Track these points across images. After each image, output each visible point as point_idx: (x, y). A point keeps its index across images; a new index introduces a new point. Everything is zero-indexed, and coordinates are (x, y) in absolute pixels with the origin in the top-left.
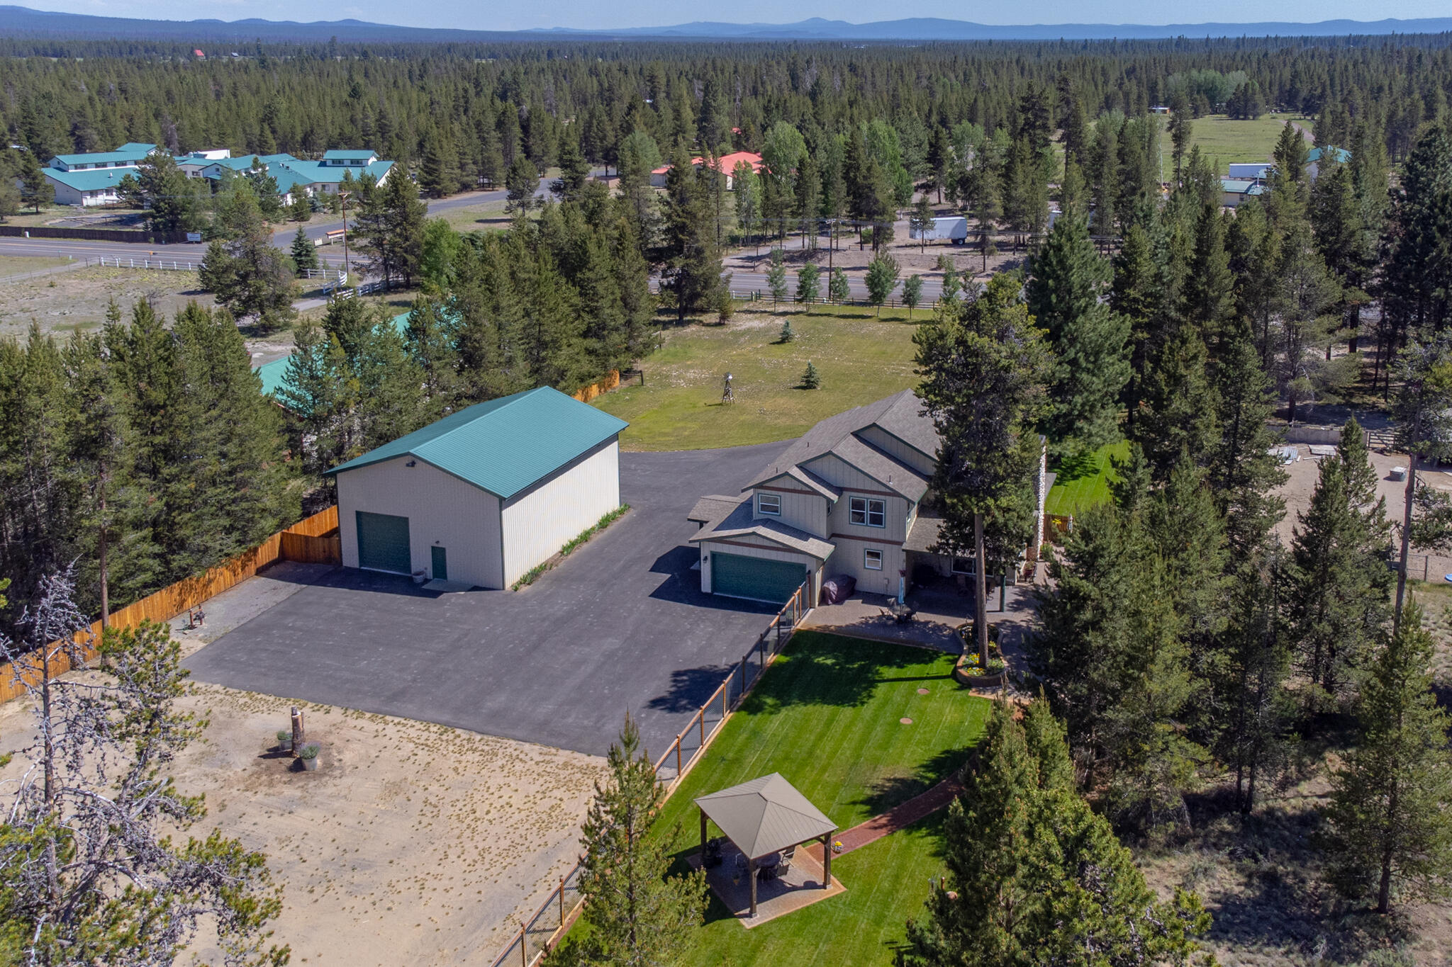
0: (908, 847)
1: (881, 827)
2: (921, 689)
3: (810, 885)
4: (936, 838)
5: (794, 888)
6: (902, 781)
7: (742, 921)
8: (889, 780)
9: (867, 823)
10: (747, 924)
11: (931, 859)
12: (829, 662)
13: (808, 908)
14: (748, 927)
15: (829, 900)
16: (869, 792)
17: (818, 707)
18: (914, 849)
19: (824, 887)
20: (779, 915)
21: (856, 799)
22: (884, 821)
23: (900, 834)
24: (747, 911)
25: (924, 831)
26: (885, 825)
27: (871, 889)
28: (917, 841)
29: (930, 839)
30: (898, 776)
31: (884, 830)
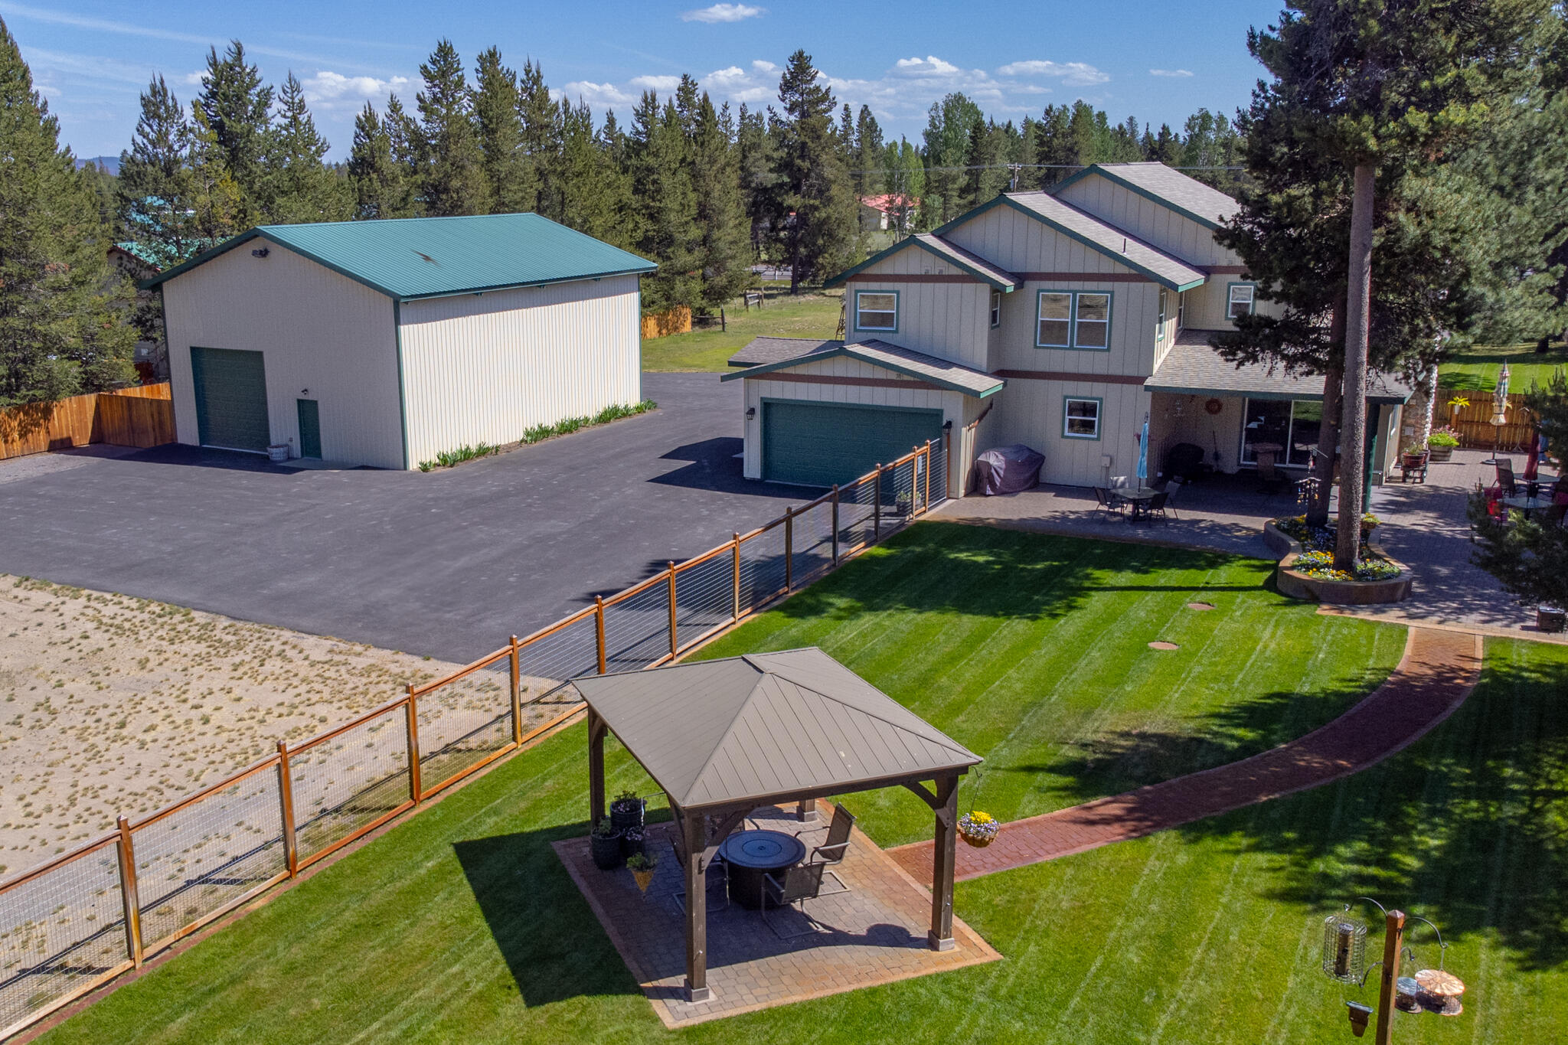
0: (1196, 871)
1: (1106, 821)
2: (1194, 604)
3: (887, 936)
4: (1281, 859)
5: (838, 938)
6: (1162, 739)
7: (657, 1006)
8: (1125, 735)
9: (1068, 810)
10: (671, 1014)
11: (1274, 907)
12: (981, 559)
13: (873, 992)
14: (670, 1022)
15: (945, 979)
16: (1071, 753)
17: (951, 617)
18: (1216, 880)
19: (932, 943)
20: (776, 1002)
21: (1037, 761)
22: (1115, 809)
23: (1164, 840)
24: (679, 981)
25: (1239, 839)
26: (1118, 819)
27: (1082, 963)
28: (1224, 861)
29: (1262, 859)
30: (1149, 729)
31: (1116, 828)
